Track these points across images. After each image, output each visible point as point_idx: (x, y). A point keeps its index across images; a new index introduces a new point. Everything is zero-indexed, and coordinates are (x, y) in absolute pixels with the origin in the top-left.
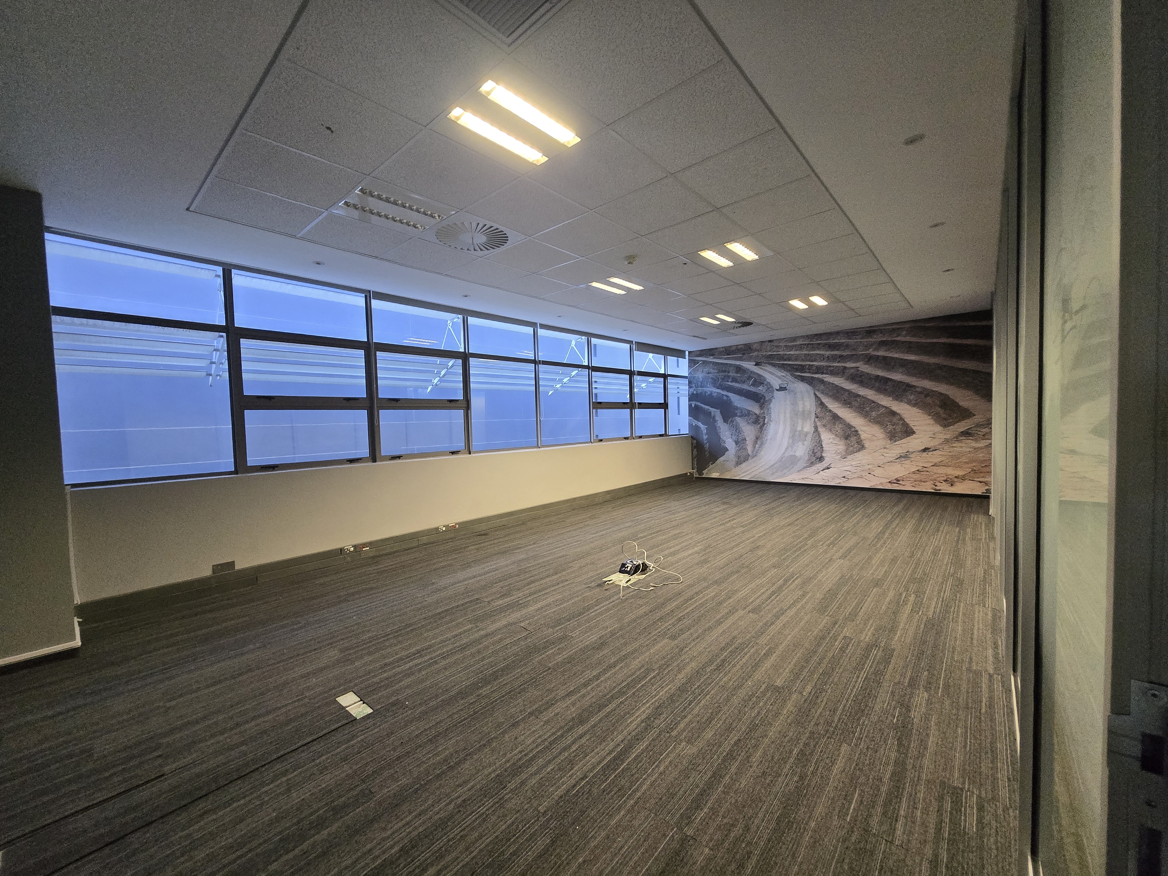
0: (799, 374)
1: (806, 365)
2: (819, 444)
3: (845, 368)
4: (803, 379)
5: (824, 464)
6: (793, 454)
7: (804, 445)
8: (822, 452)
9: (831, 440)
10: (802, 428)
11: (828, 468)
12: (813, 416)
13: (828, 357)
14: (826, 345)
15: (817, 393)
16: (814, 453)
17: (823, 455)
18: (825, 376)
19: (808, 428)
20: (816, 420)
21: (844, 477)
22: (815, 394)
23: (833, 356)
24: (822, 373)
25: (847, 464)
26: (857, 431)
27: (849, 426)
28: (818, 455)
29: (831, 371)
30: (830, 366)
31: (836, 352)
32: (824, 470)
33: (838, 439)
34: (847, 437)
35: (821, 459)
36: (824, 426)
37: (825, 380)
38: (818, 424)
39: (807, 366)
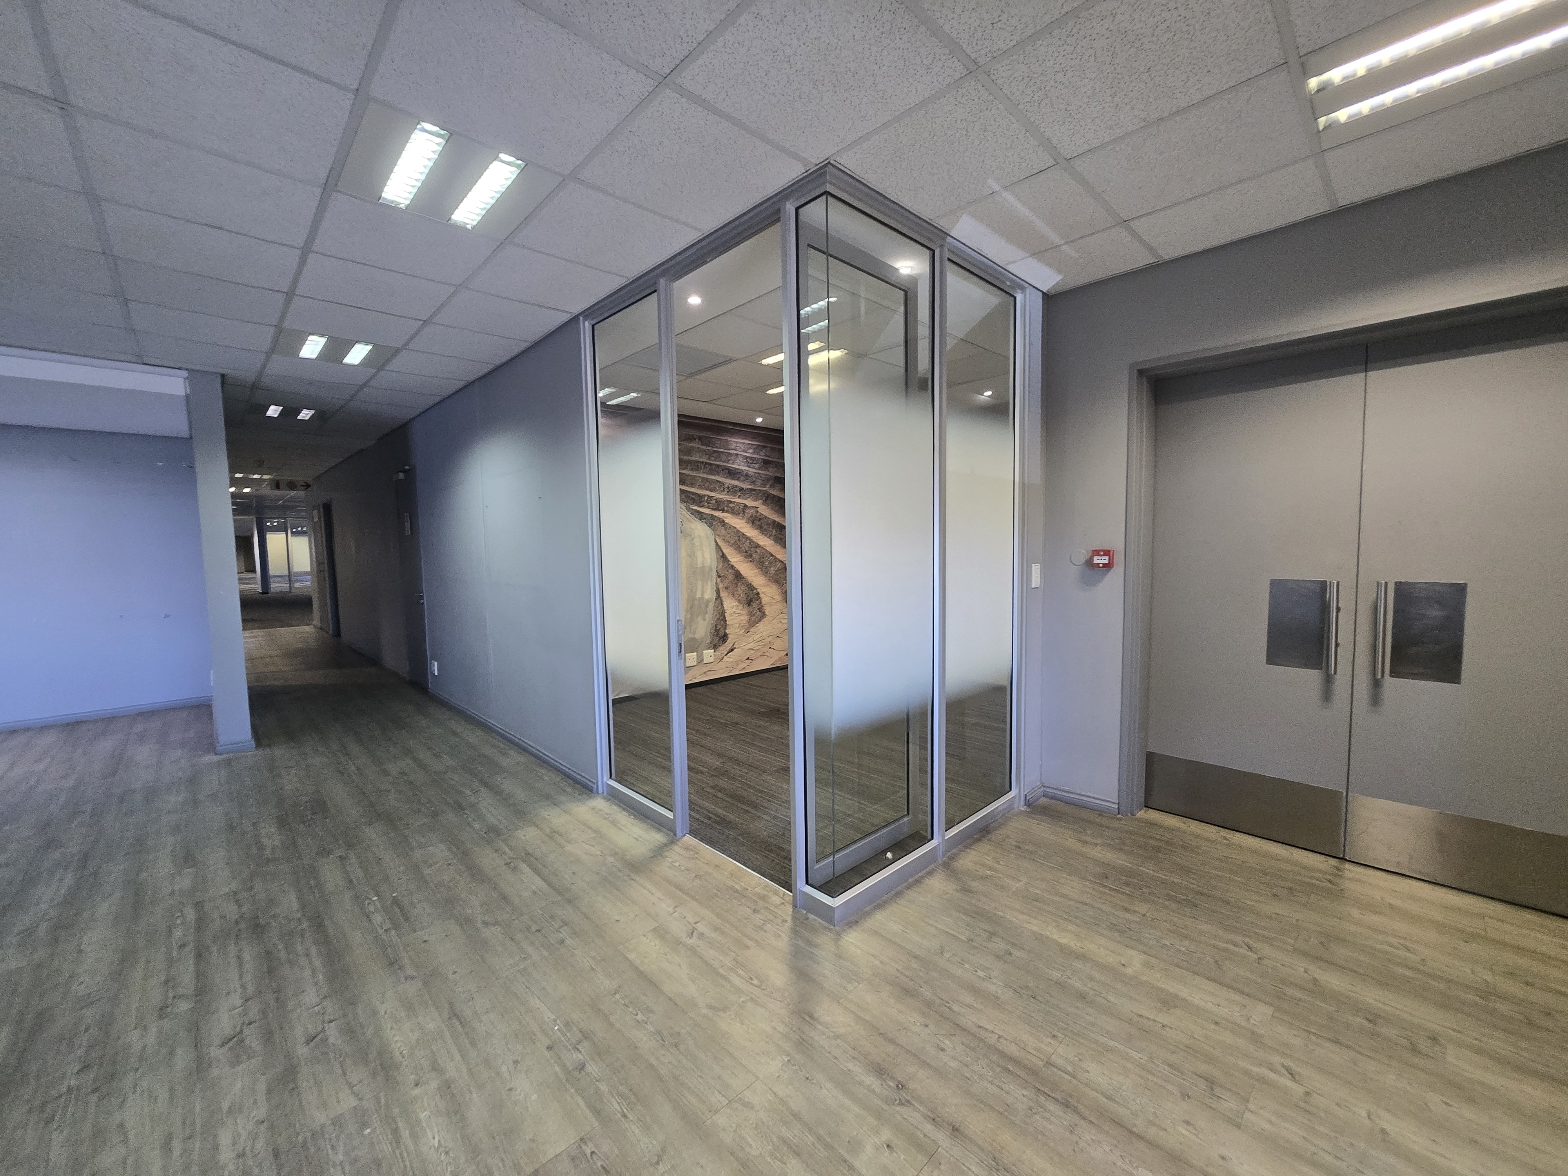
0: (695, 508)
1: (705, 496)
2: (721, 617)
3: (746, 506)
4: (701, 516)
5: (728, 645)
6: (692, 636)
7: (705, 620)
8: (725, 628)
9: (734, 610)
10: (702, 595)
11: (732, 650)
12: (714, 574)
13: (728, 487)
14: (726, 469)
15: (718, 540)
16: (717, 631)
17: (727, 632)
18: (726, 514)
19: (709, 594)
20: (719, 580)
21: (748, 659)
22: (716, 542)
23: (734, 487)
24: (723, 511)
25: (750, 639)
26: (758, 594)
27: (751, 587)
28: (721, 633)
29: (733, 509)
30: (731, 502)
31: (736, 483)
32: (727, 654)
33: (741, 607)
34: (749, 603)
35: (724, 638)
36: (727, 588)
37: (727, 521)
38: (721, 586)
39: (706, 498)
